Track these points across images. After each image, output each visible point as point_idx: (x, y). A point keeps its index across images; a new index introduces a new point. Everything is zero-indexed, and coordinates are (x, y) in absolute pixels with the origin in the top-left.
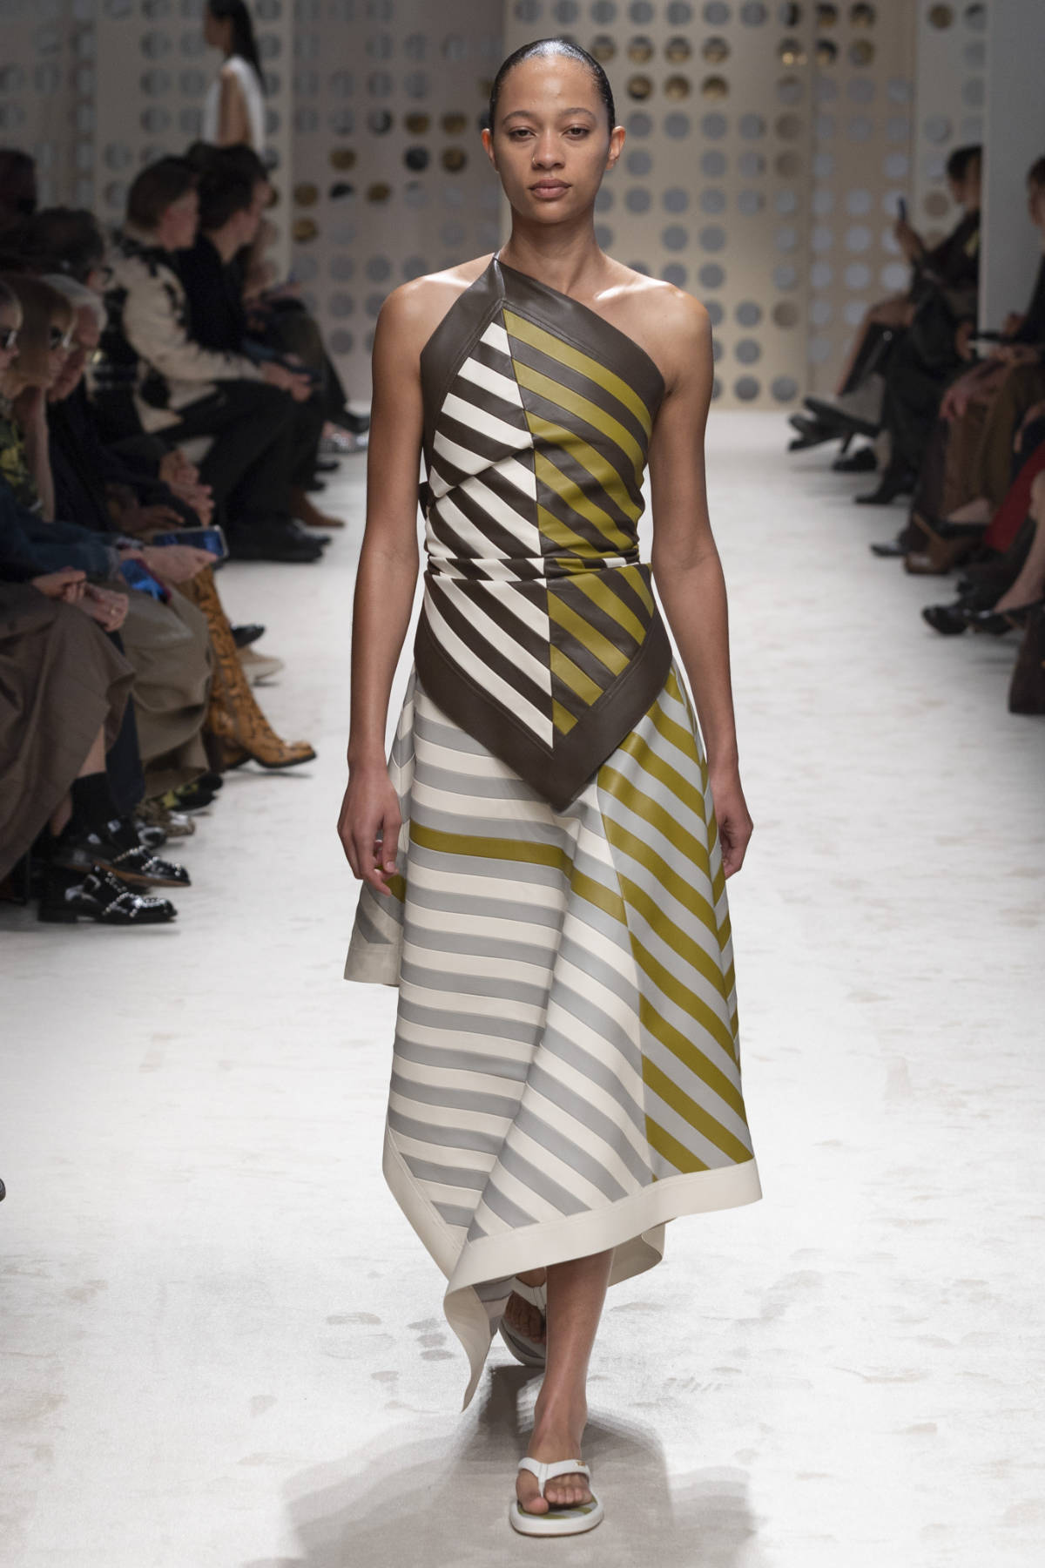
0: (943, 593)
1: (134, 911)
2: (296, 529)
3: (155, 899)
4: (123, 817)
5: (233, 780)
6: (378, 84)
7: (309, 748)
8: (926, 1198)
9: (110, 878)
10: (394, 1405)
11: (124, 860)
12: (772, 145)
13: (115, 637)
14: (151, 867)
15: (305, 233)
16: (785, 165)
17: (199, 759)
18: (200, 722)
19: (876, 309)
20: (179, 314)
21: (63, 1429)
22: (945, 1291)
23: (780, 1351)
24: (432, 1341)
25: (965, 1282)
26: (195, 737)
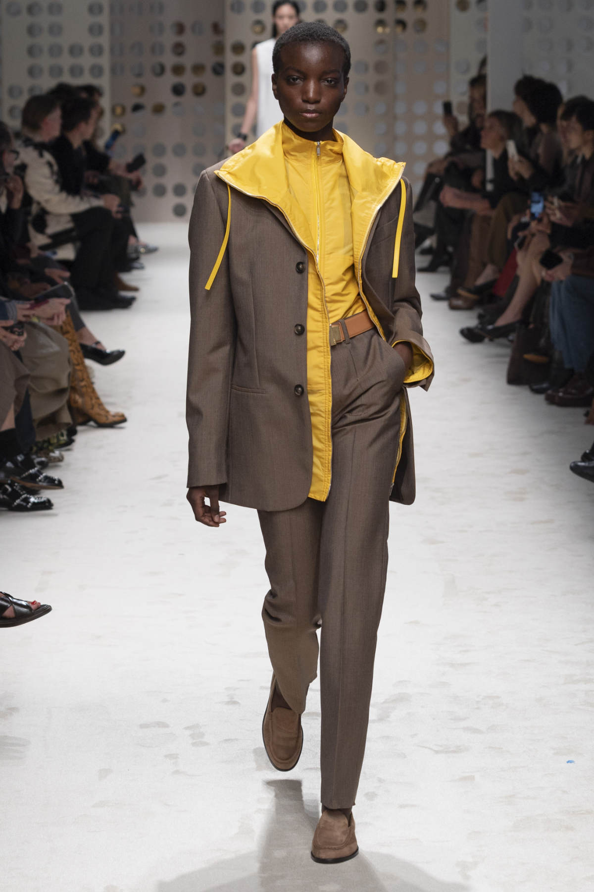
0: (469, 320)
1: (30, 504)
4: (25, 452)
5: (83, 431)
6: (156, 49)
7: (123, 416)
8: (467, 651)
9: (16, 486)
10: (177, 772)
11: (26, 476)
12: (372, 78)
13: (18, 353)
14: (42, 479)
16: (380, 88)
17: (66, 418)
18: (65, 398)
19: (431, 165)
20: (55, 177)
22: (478, 702)
23: (388, 737)
24: (197, 736)
25: (489, 697)
26: (63, 406)
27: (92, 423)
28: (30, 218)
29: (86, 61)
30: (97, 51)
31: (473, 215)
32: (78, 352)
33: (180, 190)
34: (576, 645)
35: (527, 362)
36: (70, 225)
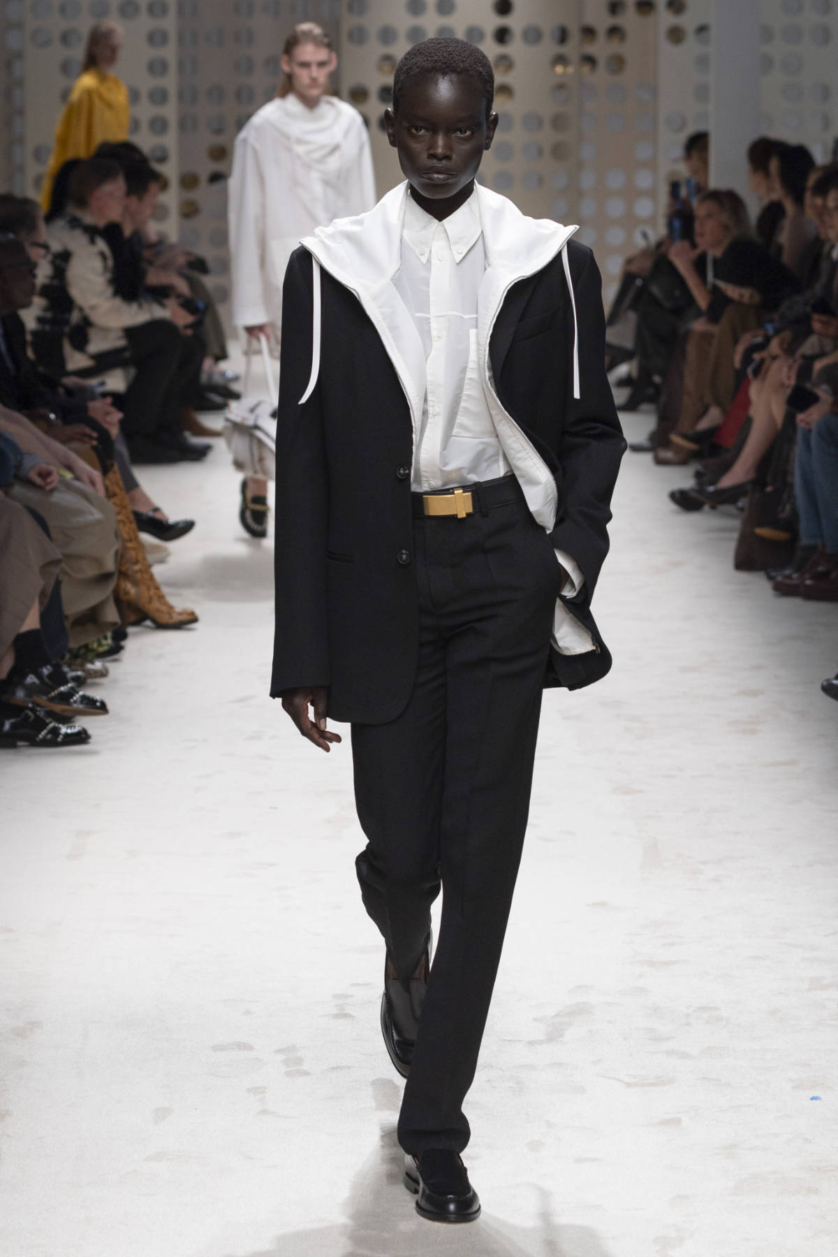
0: (683, 479)
1: (61, 737)
2: (185, 439)
3: (76, 727)
4: (54, 662)
5: (136, 634)
6: (244, 94)
7: (193, 614)
8: (672, 944)
9: (41, 711)
10: (264, 1112)
11: (56, 696)
12: (547, 137)
14: (77, 699)
15: (190, 211)
16: (559, 152)
17: (112, 615)
18: (111, 586)
19: (629, 261)
20: (109, 275)
21: (8, 1136)
22: (687, 1015)
23: (560, 1065)
24: (293, 1062)
25: (703, 1009)
26: (108, 598)
27: (148, 623)
28: (67, 329)
29: (146, 111)
30: (159, 97)
32: (131, 522)
34: (826, 936)
35: (762, 540)
36: (121, 343)
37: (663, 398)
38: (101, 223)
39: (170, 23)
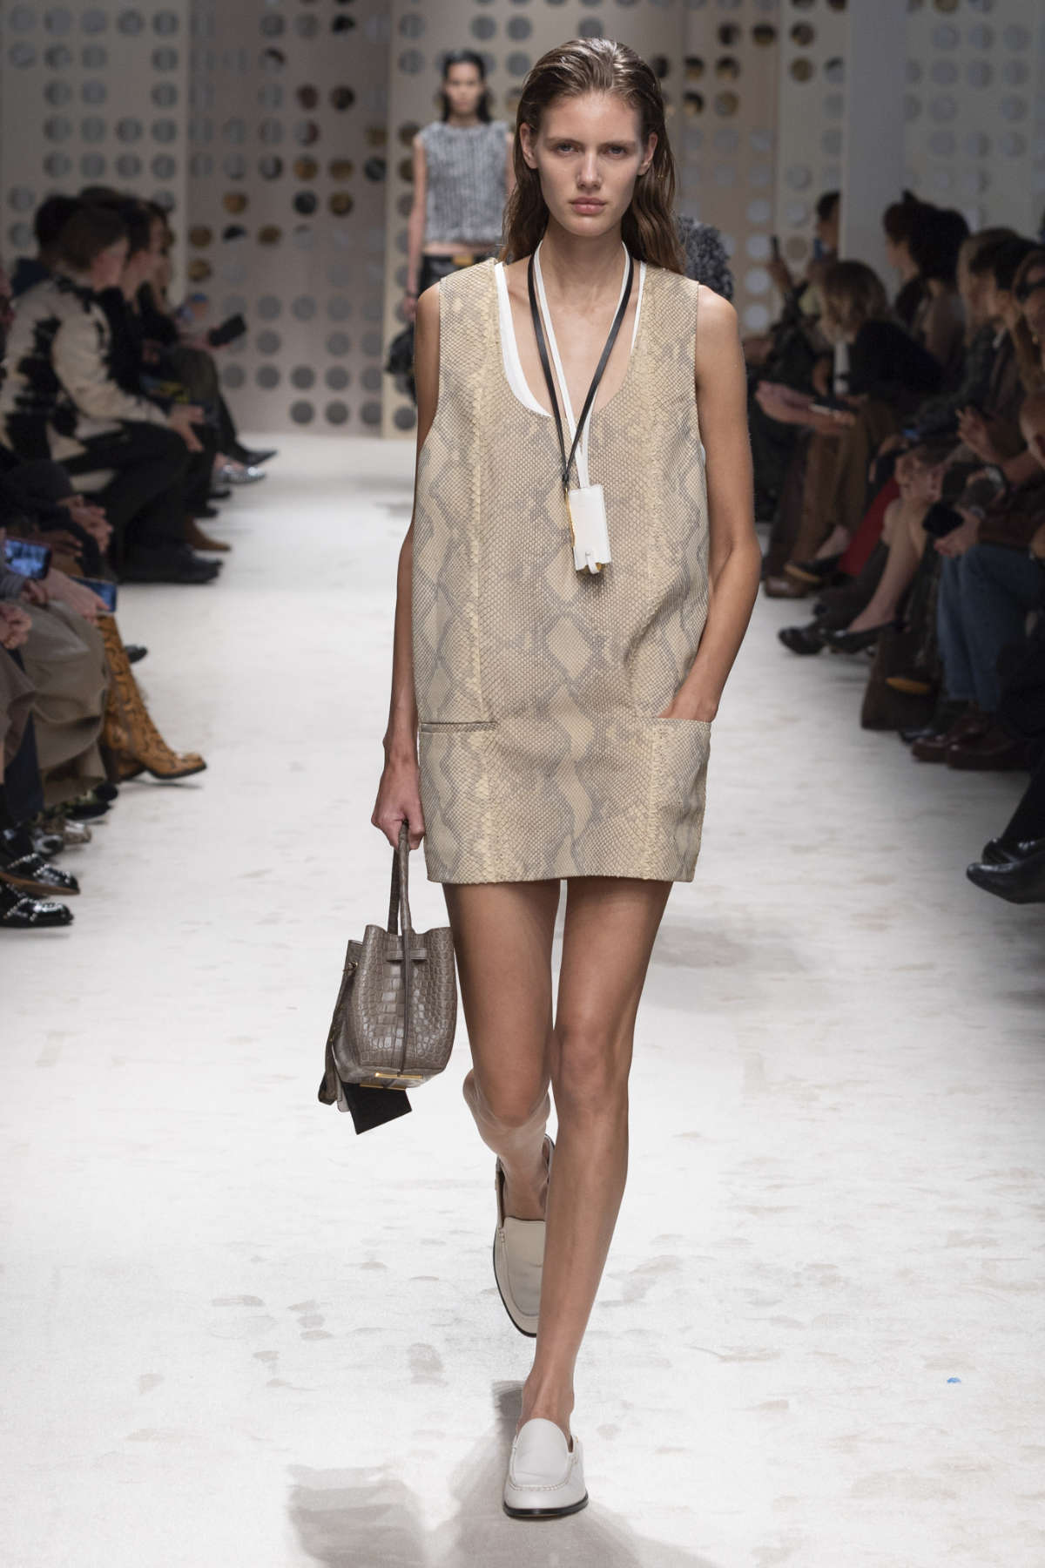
0: (799, 615)
1: (34, 915)
3: (53, 905)
4: (19, 824)
5: (129, 791)
6: (269, 132)
7: (199, 759)
8: (778, 1187)
10: (275, 1383)
11: (17, 867)
13: (16, 654)
14: (43, 874)
15: (200, 272)
17: (96, 768)
18: (96, 733)
20: (104, 352)
22: (797, 1275)
23: (641, 1332)
24: (312, 1323)
25: (816, 1267)
26: (92, 748)
28: (51, 412)
29: (147, 148)
30: (165, 131)
31: (810, 436)
33: (303, 378)
34: (969, 1180)
35: (891, 689)
37: (777, 516)
38: (98, 286)
39: (179, 42)
